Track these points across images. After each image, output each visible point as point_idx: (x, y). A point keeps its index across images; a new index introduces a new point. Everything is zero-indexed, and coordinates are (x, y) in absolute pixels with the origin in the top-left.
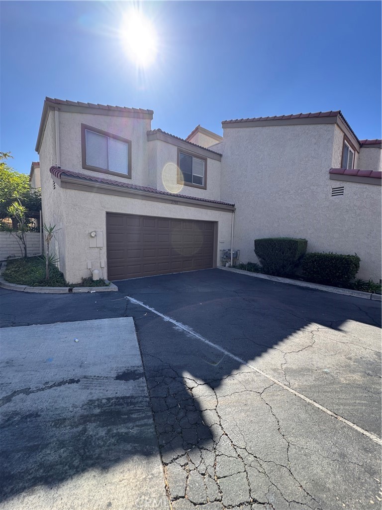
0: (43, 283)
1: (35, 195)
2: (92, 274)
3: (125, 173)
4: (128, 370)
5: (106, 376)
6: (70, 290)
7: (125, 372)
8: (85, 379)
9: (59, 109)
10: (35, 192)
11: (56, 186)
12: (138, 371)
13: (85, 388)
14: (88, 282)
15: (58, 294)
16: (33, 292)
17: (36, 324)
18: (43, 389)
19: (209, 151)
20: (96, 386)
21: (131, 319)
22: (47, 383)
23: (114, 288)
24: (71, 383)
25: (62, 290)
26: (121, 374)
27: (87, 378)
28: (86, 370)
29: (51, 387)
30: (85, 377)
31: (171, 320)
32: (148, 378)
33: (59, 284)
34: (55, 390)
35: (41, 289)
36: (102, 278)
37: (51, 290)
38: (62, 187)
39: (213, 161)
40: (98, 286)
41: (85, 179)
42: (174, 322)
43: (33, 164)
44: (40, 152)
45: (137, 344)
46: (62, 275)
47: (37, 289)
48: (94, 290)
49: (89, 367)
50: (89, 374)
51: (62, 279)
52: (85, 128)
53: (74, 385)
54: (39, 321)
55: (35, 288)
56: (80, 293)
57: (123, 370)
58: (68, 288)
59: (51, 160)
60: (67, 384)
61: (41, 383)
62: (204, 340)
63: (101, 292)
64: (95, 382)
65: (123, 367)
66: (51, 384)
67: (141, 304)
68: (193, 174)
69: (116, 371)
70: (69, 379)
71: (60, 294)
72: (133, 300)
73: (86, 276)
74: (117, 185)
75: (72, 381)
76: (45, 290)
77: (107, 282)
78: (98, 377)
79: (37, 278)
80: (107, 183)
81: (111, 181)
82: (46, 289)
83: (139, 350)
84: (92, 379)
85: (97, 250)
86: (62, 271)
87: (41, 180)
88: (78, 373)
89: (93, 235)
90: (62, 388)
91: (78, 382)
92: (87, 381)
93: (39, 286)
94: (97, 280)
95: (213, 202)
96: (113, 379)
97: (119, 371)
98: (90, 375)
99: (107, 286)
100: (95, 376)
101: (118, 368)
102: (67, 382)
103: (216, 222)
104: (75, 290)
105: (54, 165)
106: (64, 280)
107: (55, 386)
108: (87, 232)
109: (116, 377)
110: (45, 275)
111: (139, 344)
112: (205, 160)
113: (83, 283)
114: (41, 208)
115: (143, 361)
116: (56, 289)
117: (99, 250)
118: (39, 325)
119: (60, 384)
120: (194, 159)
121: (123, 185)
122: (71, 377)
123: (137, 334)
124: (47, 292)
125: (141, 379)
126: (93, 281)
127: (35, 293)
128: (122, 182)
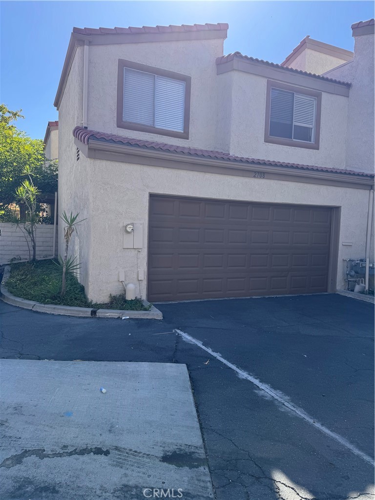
0: (57, 299)
1: (50, 170)
2: (125, 291)
3: (179, 129)
4: (181, 450)
5: (148, 453)
6: (94, 313)
7: (175, 452)
8: (117, 452)
9: (90, 42)
10: (51, 166)
11: (80, 156)
12: (197, 456)
13: (116, 466)
14: (119, 302)
15: (76, 317)
16: (43, 311)
17: (49, 359)
18: (60, 455)
19: (327, 79)
20: (132, 466)
21: (183, 367)
22: (65, 447)
23: (156, 314)
24: (97, 454)
25: (81, 311)
26: (170, 454)
27: (119, 450)
28: (117, 438)
29: (71, 454)
30: (117, 448)
31: (251, 379)
32: (212, 468)
33: (78, 302)
34: (77, 459)
35: (54, 308)
36: (139, 297)
37: (67, 310)
38: (89, 156)
39: (334, 97)
40: (133, 310)
41: (121, 143)
42: (256, 382)
43: (50, 124)
44: (60, 107)
45: (194, 410)
46: (82, 289)
47: (49, 308)
48: (127, 315)
49: (121, 434)
50: (121, 445)
51: (82, 296)
52: (124, 65)
53: (102, 458)
54: (53, 355)
55: (46, 306)
56: (107, 319)
57: (172, 448)
58: (90, 310)
59: (76, 118)
60: (92, 453)
61: (58, 446)
62: (311, 421)
63: (137, 319)
64: (131, 458)
65: (172, 444)
66: (70, 449)
67: (200, 344)
68: (294, 123)
69: (162, 448)
70: (94, 447)
71: (80, 317)
72: (186, 337)
73: (116, 292)
74: (168, 151)
75: (98, 451)
76: (59, 311)
77: (146, 304)
78: (135, 452)
79: (49, 292)
80: (153, 148)
81: (158, 144)
82: (61, 309)
83: (197, 420)
84: (127, 453)
85: (134, 253)
86: (82, 283)
87: (60, 148)
88: (107, 440)
89: (129, 230)
90: (86, 458)
91: (107, 453)
92: (119, 455)
93: (52, 303)
94: (132, 300)
95: (332, 172)
96: (157, 460)
97: (167, 449)
98: (123, 446)
99: (146, 310)
100: (131, 450)
101: (164, 443)
102: (92, 451)
103: (338, 209)
104: (101, 313)
105: (79, 125)
106: (85, 297)
107: (76, 453)
108: (121, 225)
109: (163, 457)
110: (60, 288)
111: (197, 411)
112: (318, 97)
113: (111, 303)
114: (57, 189)
115: (203, 440)
116: (73, 310)
117: (136, 252)
118: (52, 361)
119: (83, 452)
120: (298, 97)
121: (176, 150)
122: (97, 444)
123: (193, 393)
124: (62, 313)
125: (202, 468)
126: (126, 301)
127: (46, 313)
128: (174, 144)
